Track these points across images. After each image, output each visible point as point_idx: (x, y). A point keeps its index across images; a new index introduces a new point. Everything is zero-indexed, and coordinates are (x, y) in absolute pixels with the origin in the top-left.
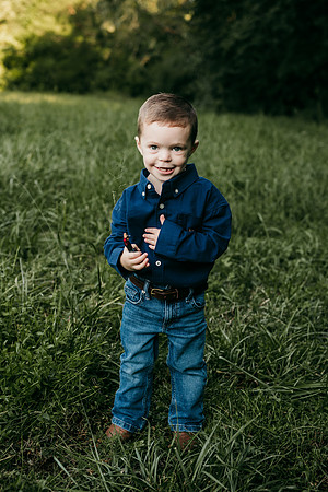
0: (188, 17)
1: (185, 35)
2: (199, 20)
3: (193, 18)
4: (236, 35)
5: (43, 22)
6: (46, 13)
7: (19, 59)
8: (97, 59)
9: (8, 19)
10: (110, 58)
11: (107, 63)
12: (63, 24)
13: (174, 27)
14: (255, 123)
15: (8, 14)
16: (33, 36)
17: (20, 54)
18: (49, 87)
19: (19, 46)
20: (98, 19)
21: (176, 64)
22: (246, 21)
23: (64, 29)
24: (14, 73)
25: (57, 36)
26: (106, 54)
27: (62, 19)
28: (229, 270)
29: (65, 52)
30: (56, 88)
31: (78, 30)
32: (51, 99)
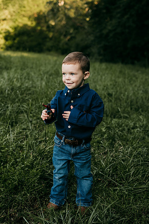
0: (88, 19)
1: (86, 27)
2: (93, 21)
3: (90, 19)
4: (110, 28)
5: (23, 20)
6: (24, 16)
7: (11, 37)
8: (46, 37)
9: (7, 18)
10: (52, 37)
11: (51, 39)
12: (32, 21)
13: (81, 24)
14: (117, 67)
15: (7, 16)
16: (18, 26)
17: (12, 34)
18: (24, 49)
19: (11, 31)
20: (47, 19)
21: (82, 40)
22: (114, 22)
23: (32, 24)
24: (9, 43)
25: (29, 27)
26: (51, 35)
27: (31, 19)
28: (105, 133)
29: (32, 34)
30: (28, 50)
31: (38, 24)
32: (25, 54)
